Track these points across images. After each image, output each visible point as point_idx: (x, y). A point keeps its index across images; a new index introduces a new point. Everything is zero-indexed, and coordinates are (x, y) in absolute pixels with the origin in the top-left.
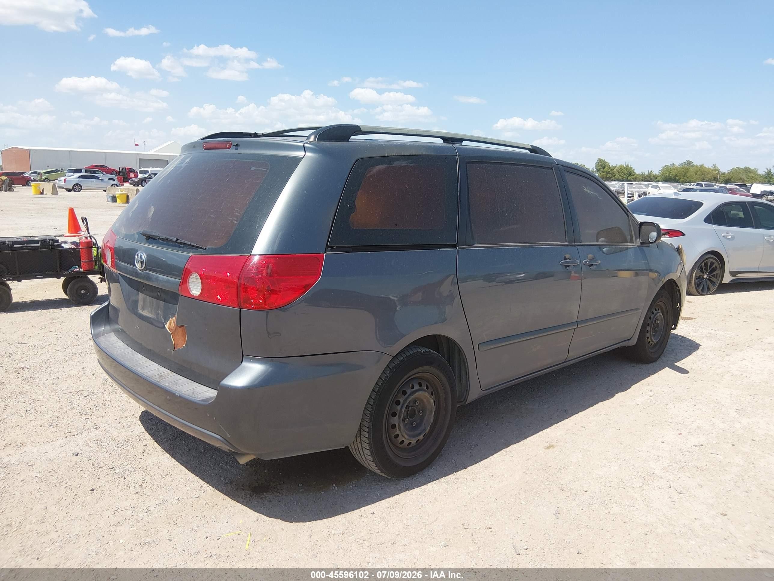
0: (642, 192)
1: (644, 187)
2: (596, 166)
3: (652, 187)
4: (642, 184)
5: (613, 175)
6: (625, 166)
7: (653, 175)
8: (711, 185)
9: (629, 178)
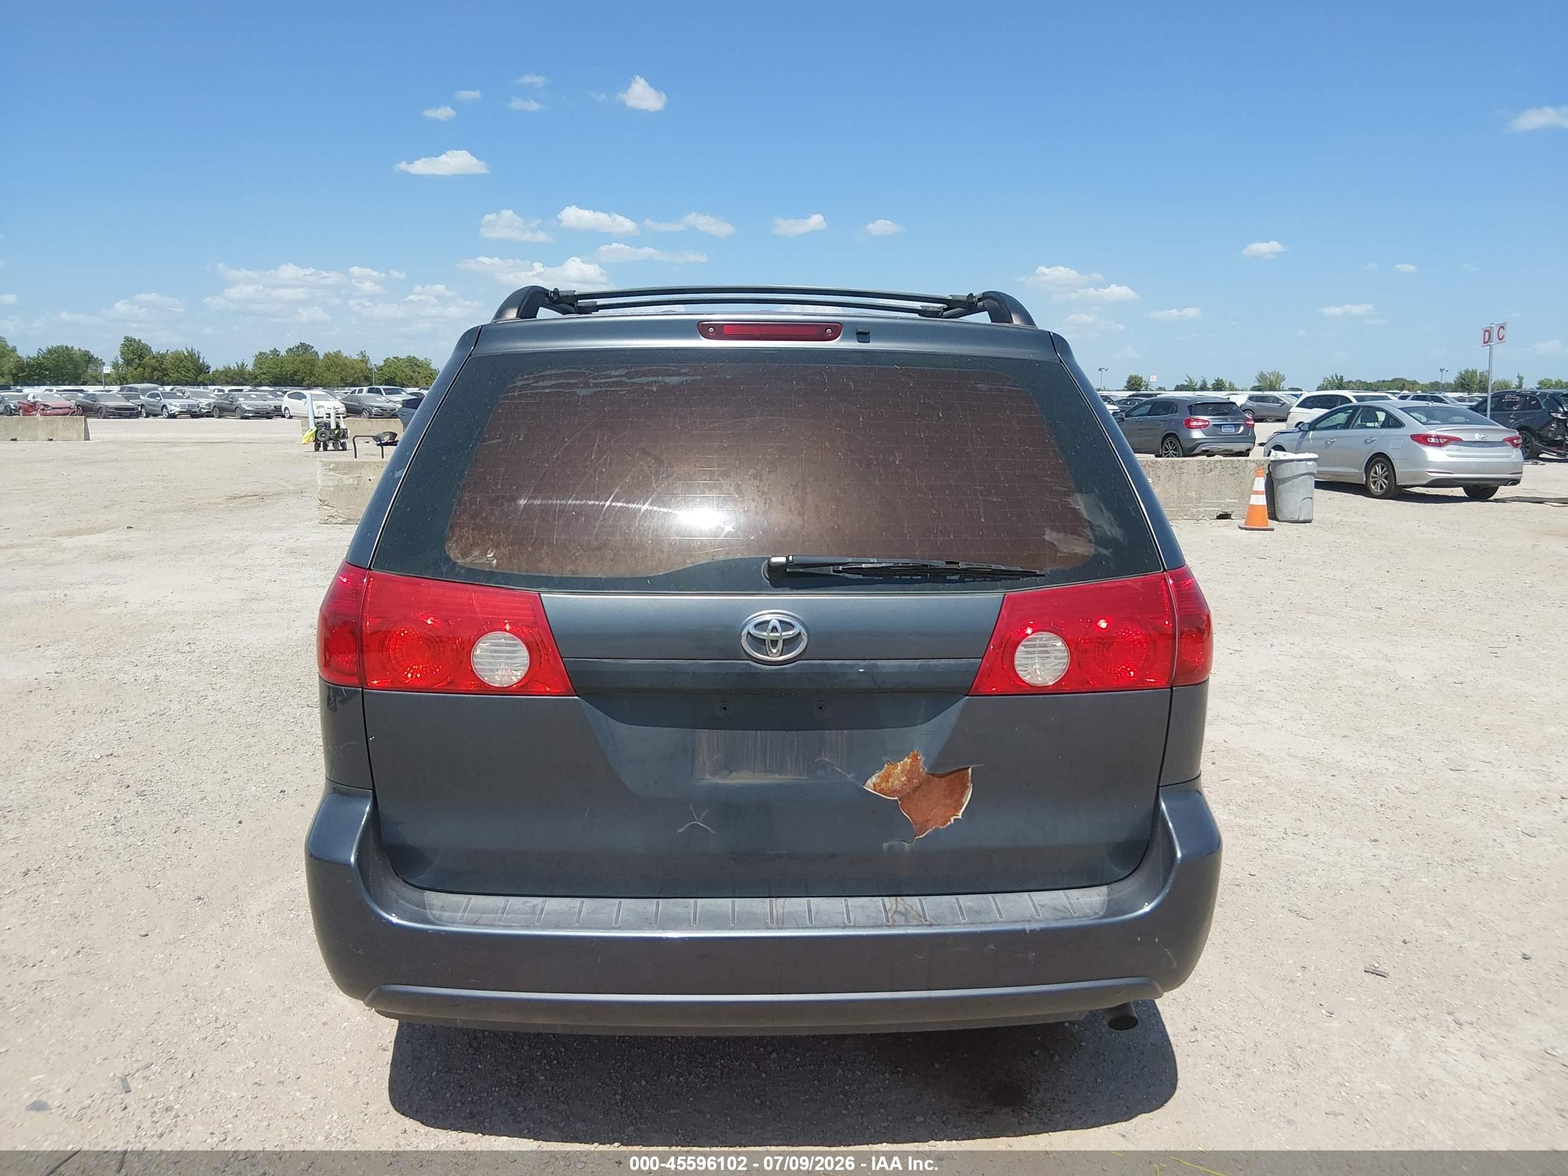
0: (273, 408)
1: (271, 397)
2: (122, 353)
3: (290, 396)
4: (262, 391)
5: (165, 372)
6: (186, 354)
7: (250, 372)
8: (395, 391)
9: (200, 379)
